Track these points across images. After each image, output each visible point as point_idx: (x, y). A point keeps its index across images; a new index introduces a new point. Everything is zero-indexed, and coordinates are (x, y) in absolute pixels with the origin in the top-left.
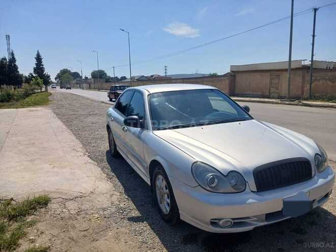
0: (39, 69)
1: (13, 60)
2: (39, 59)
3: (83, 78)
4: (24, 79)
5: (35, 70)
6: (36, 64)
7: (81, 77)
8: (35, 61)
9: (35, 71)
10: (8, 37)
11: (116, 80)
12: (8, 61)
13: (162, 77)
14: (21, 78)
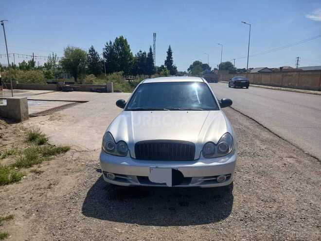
0: (169, 61)
1: (151, 54)
2: (170, 53)
3: (212, 69)
4: (157, 70)
5: (166, 62)
6: (167, 57)
7: (211, 68)
8: (166, 55)
9: (165, 64)
10: (155, 35)
11: (243, 71)
12: (147, 55)
13: (294, 69)
14: (155, 69)
